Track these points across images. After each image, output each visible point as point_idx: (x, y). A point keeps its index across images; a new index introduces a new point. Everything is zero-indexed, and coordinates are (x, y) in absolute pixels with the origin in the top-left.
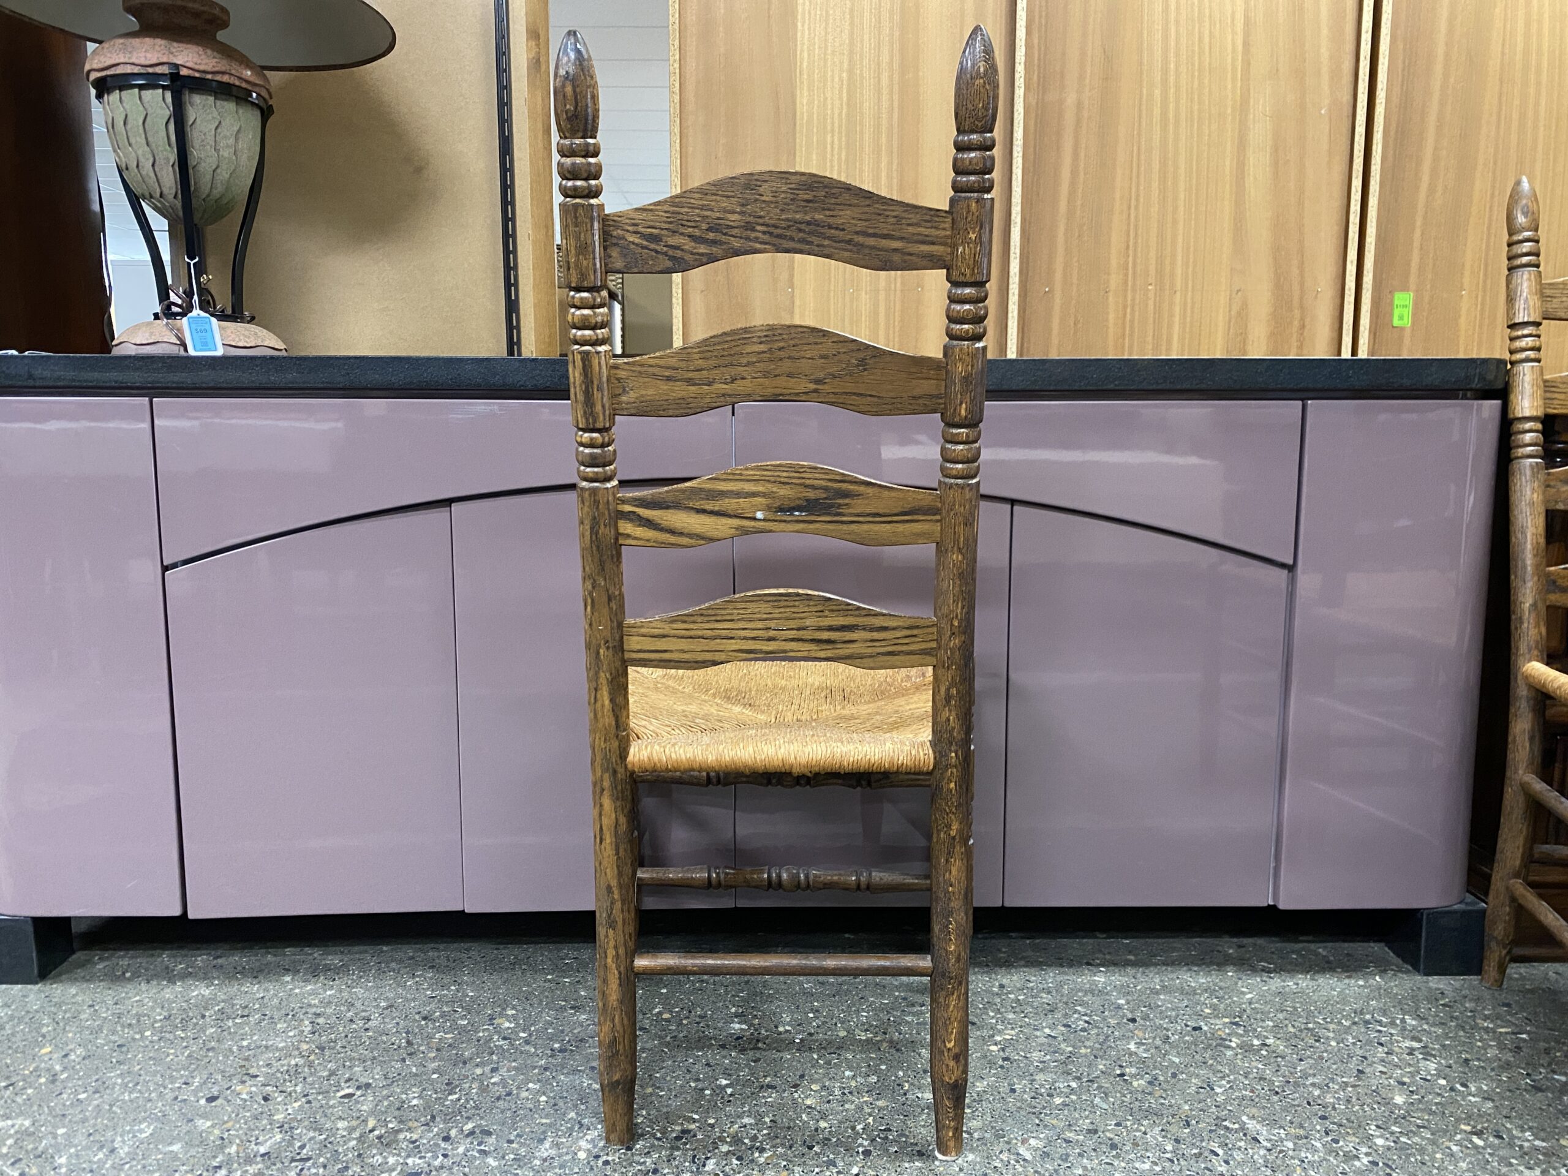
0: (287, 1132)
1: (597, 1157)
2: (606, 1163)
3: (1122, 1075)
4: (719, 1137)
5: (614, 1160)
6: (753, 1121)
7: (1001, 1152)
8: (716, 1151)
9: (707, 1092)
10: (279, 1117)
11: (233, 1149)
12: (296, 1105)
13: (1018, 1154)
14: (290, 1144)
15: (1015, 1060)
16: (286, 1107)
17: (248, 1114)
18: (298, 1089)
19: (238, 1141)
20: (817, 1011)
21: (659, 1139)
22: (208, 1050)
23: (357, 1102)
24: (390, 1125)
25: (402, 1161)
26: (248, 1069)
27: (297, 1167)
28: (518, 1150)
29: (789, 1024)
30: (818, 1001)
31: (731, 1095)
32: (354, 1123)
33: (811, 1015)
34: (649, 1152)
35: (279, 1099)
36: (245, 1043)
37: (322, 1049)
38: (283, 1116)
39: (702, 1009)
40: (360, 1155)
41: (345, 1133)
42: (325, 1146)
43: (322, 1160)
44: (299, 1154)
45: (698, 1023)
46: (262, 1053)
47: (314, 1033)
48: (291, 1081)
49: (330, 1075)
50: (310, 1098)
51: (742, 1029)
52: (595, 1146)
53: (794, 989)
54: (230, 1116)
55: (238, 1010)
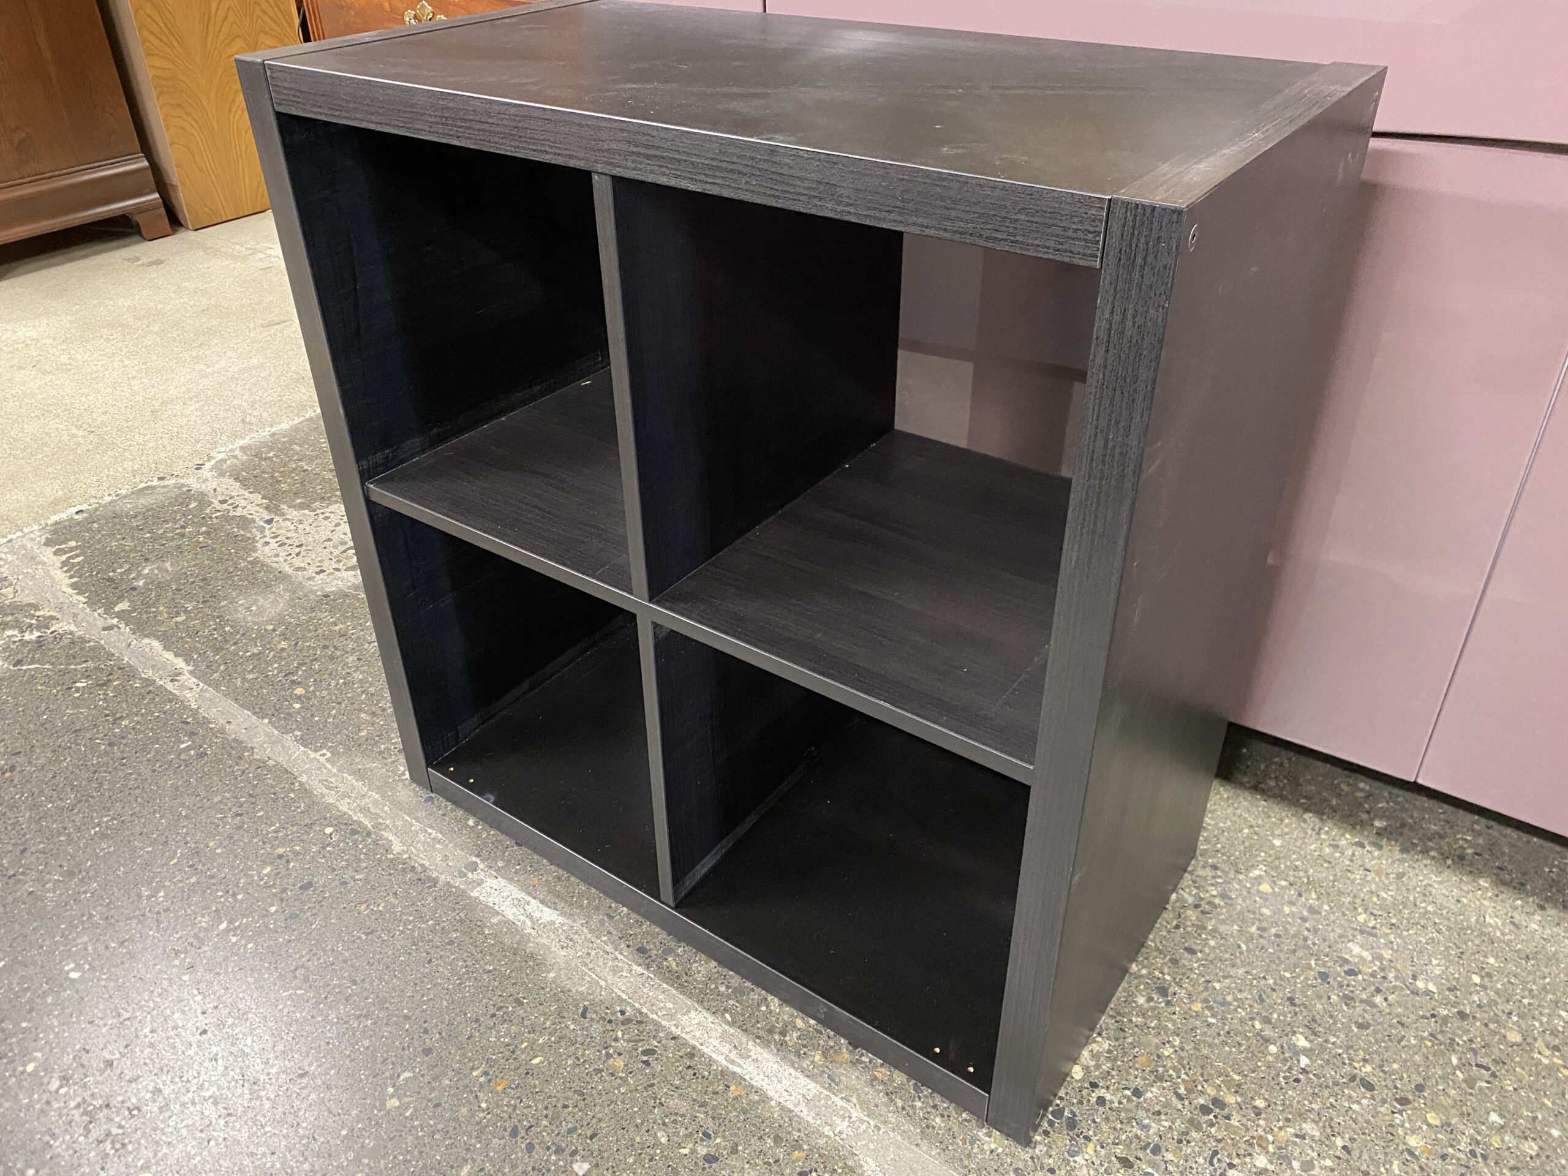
1: (1094, 1085)
2: (1101, 1101)
4: (1261, 1137)
5: (1112, 1102)
6: (1317, 1133)
8: (1248, 1160)
9: (1273, 1049)
20: (1489, 975)
21: (1180, 1098)
29: (1436, 980)
30: (1497, 957)
31: (1304, 1071)
33: (1476, 979)
34: (1159, 1113)
39: (1318, 899)
45: (1304, 919)
51: (1361, 957)
52: (1098, 1067)
53: (1468, 919)
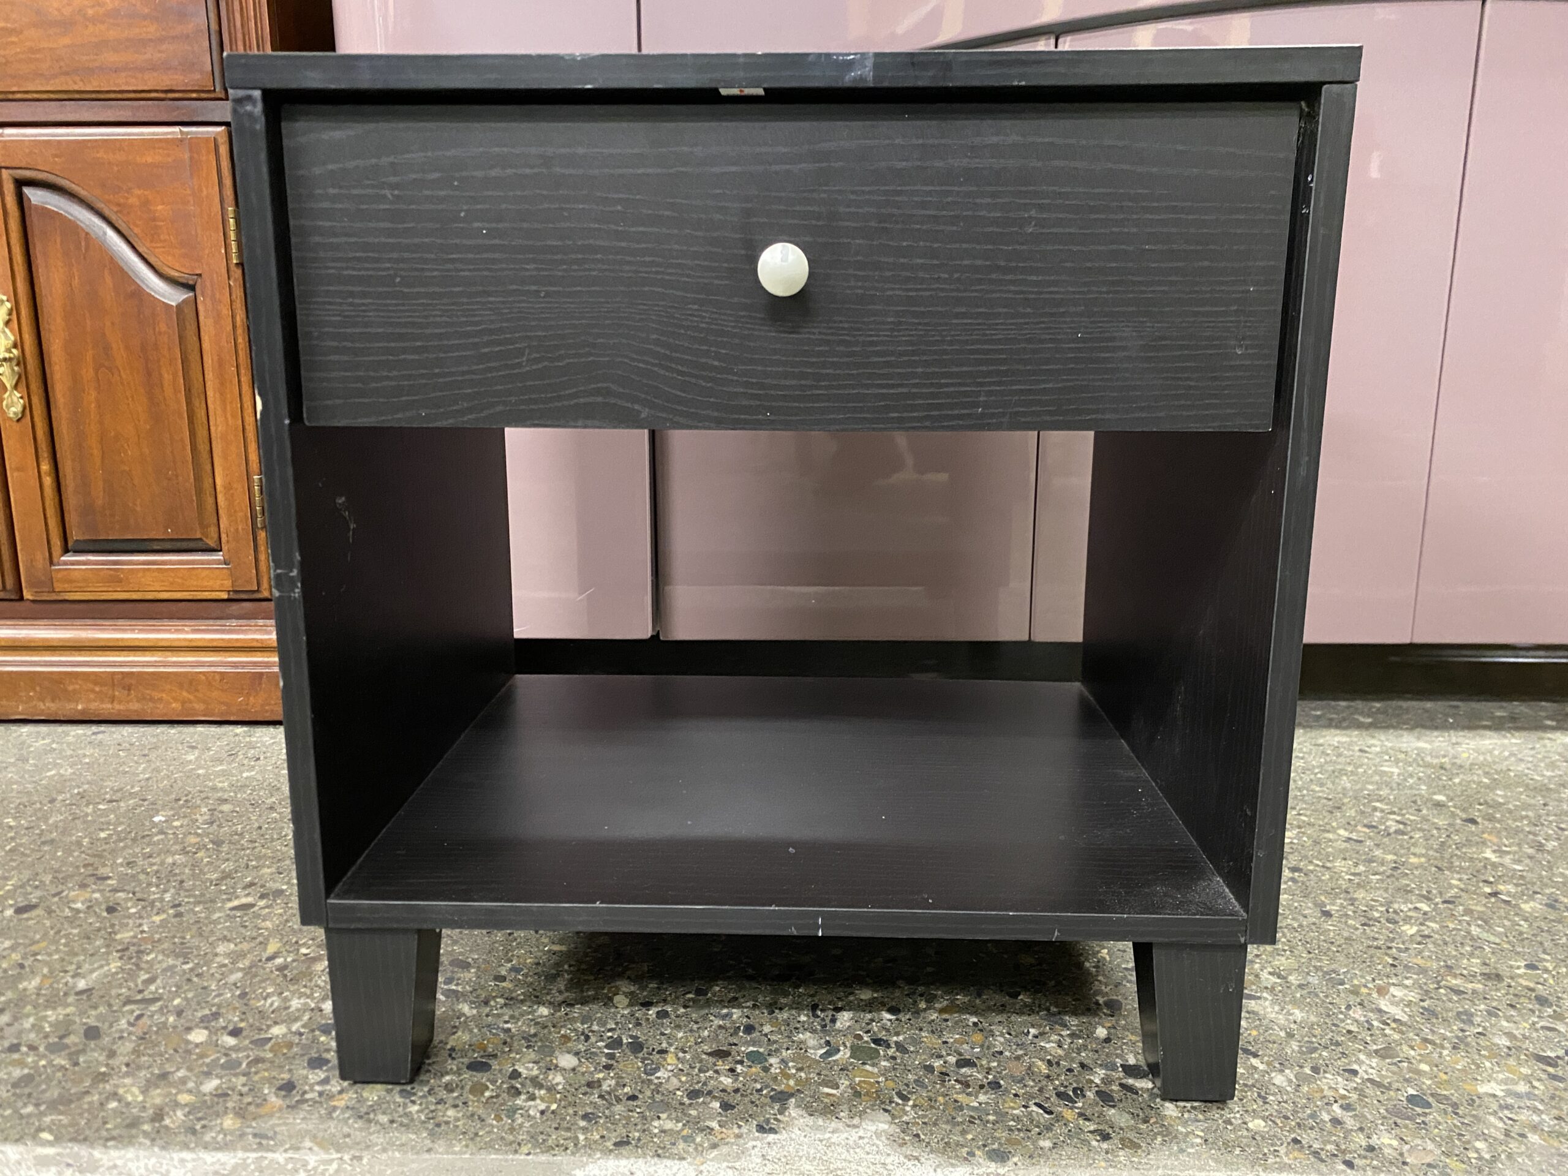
0: (130, 958)
3: (1495, 894)
7: (1349, 1007)
10: (125, 936)
11: (35, 982)
12: (157, 919)
13: (1380, 1011)
14: (132, 975)
15: (1312, 872)
16: (140, 921)
17: (75, 931)
18: (168, 897)
19: (45, 971)
22: (44, 843)
23: (257, 916)
24: (304, 951)
25: (313, 1005)
26: (97, 869)
27: (133, 1011)
28: (511, 991)
32: (245, 946)
35: (133, 910)
36: (103, 835)
37: (218, 843)
38: (132, 934)
40: (243, 995)
41: (226, 961)
42: (189, 980)
43: (177, 1002)
44: (140, 992)
46: (124, 848)
47: (212, 823)
48: (157, 886)
49: (223, 879)
50: (182, 909)
54: (46, 934)
55: (106, 793)
